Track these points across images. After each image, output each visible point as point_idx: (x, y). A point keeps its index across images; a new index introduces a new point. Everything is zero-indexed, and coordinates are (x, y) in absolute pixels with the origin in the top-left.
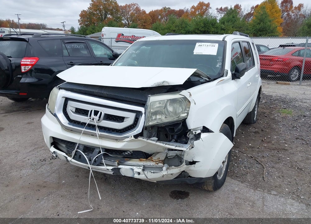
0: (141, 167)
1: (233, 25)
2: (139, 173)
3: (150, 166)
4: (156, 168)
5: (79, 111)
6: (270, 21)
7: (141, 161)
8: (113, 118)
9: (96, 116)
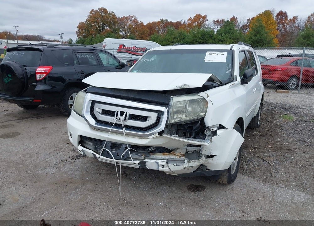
0: (165, 161)
1: (230, 37)
2: (163, 166)
3: (173, 159)
4: (179, 161)
5: (105, 112)
6: (266, 33)
7: (164, 155)
8: (137, 118)
9: (122, 116)
